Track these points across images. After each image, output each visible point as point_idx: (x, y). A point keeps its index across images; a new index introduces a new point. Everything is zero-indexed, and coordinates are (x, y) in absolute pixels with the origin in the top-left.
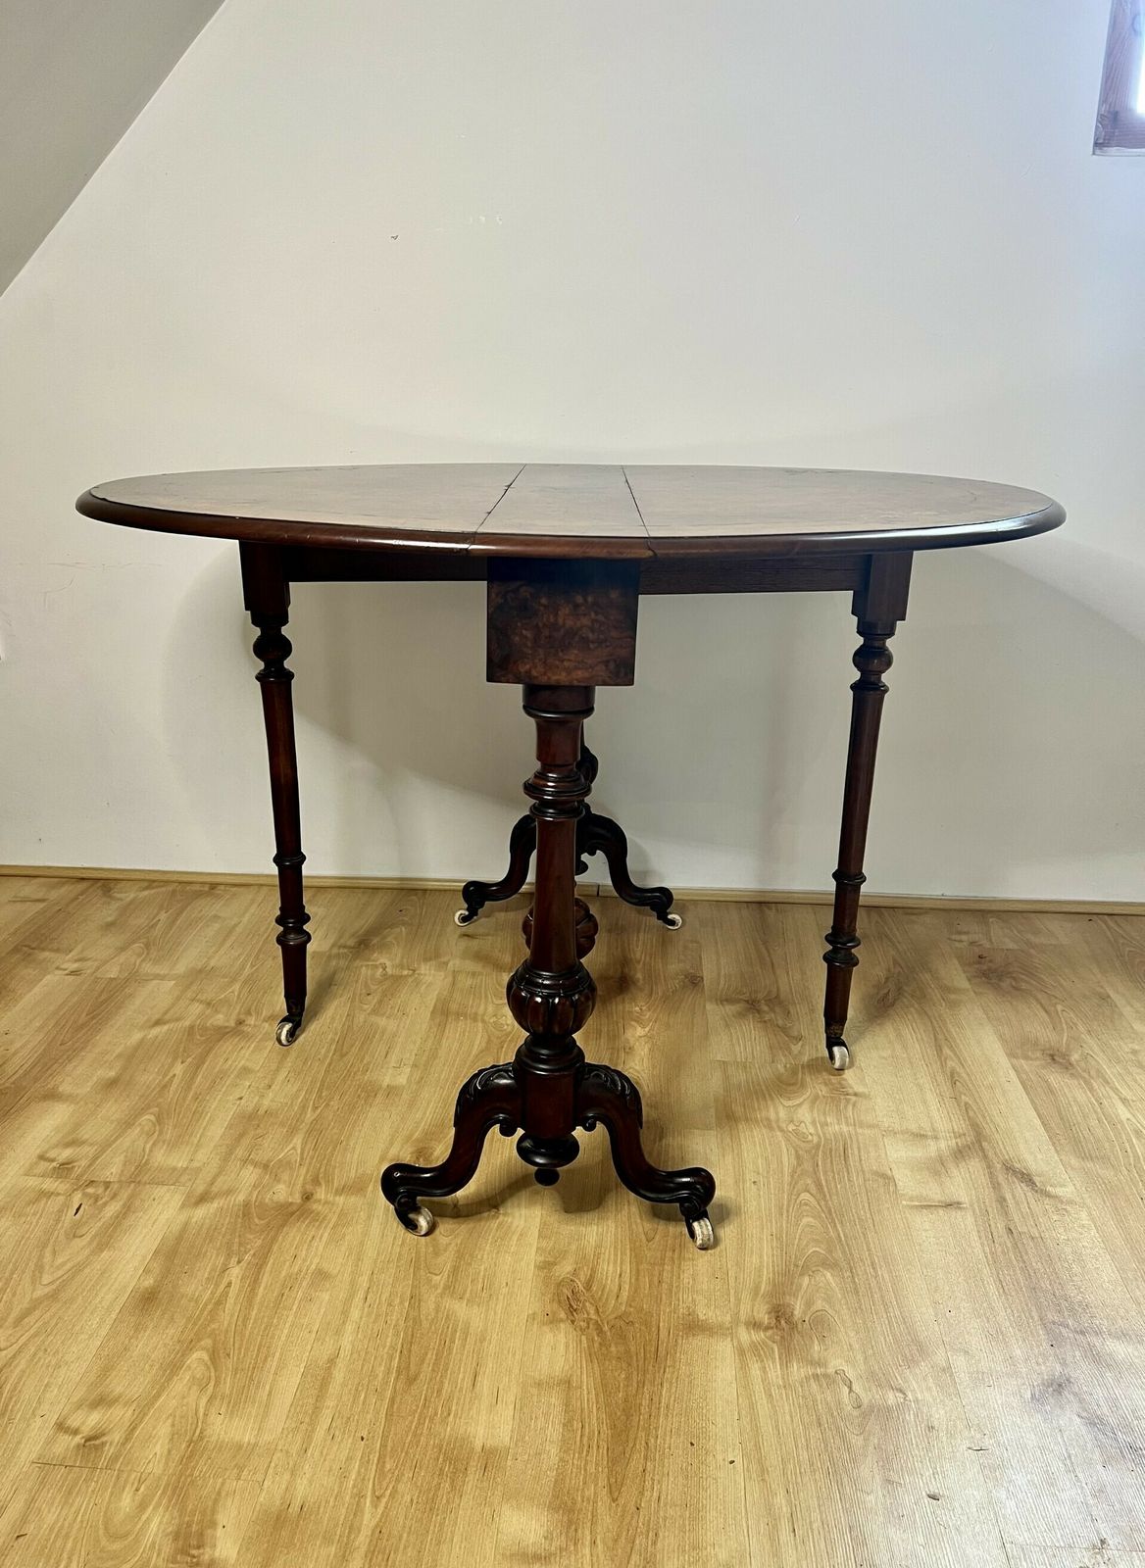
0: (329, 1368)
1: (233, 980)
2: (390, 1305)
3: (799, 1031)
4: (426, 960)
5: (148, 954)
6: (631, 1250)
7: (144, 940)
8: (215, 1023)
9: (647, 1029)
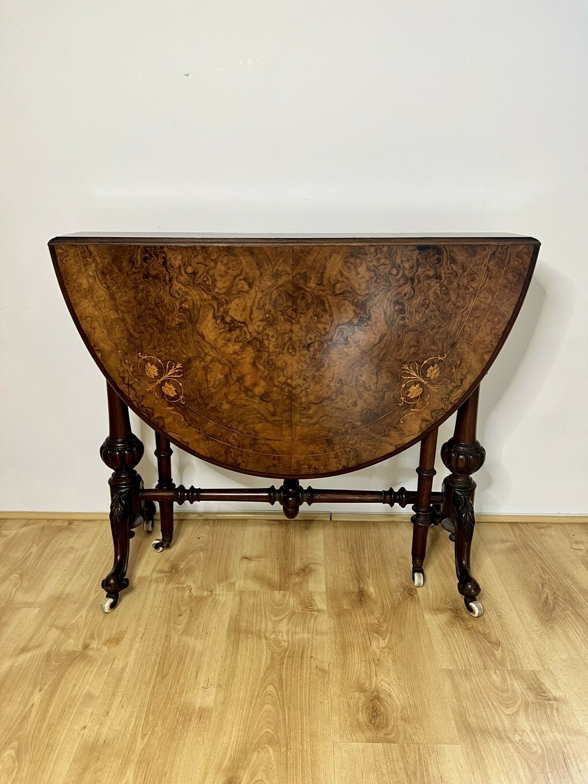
1: (82, 607)
3: (496, 638)
4: (220, 581)
5: (21, 583)
7: (20, 571)
8: (66, 649)
9: (387, 640)
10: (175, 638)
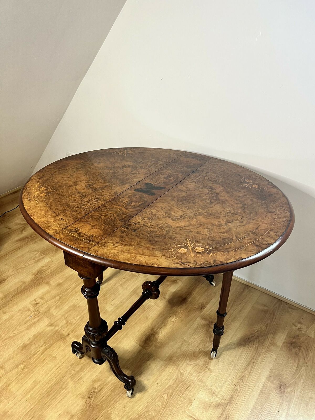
0: (38, 383)
2: (60, 373)
6: (114, 387)
9: (176, 320)
10: (117, 285)
